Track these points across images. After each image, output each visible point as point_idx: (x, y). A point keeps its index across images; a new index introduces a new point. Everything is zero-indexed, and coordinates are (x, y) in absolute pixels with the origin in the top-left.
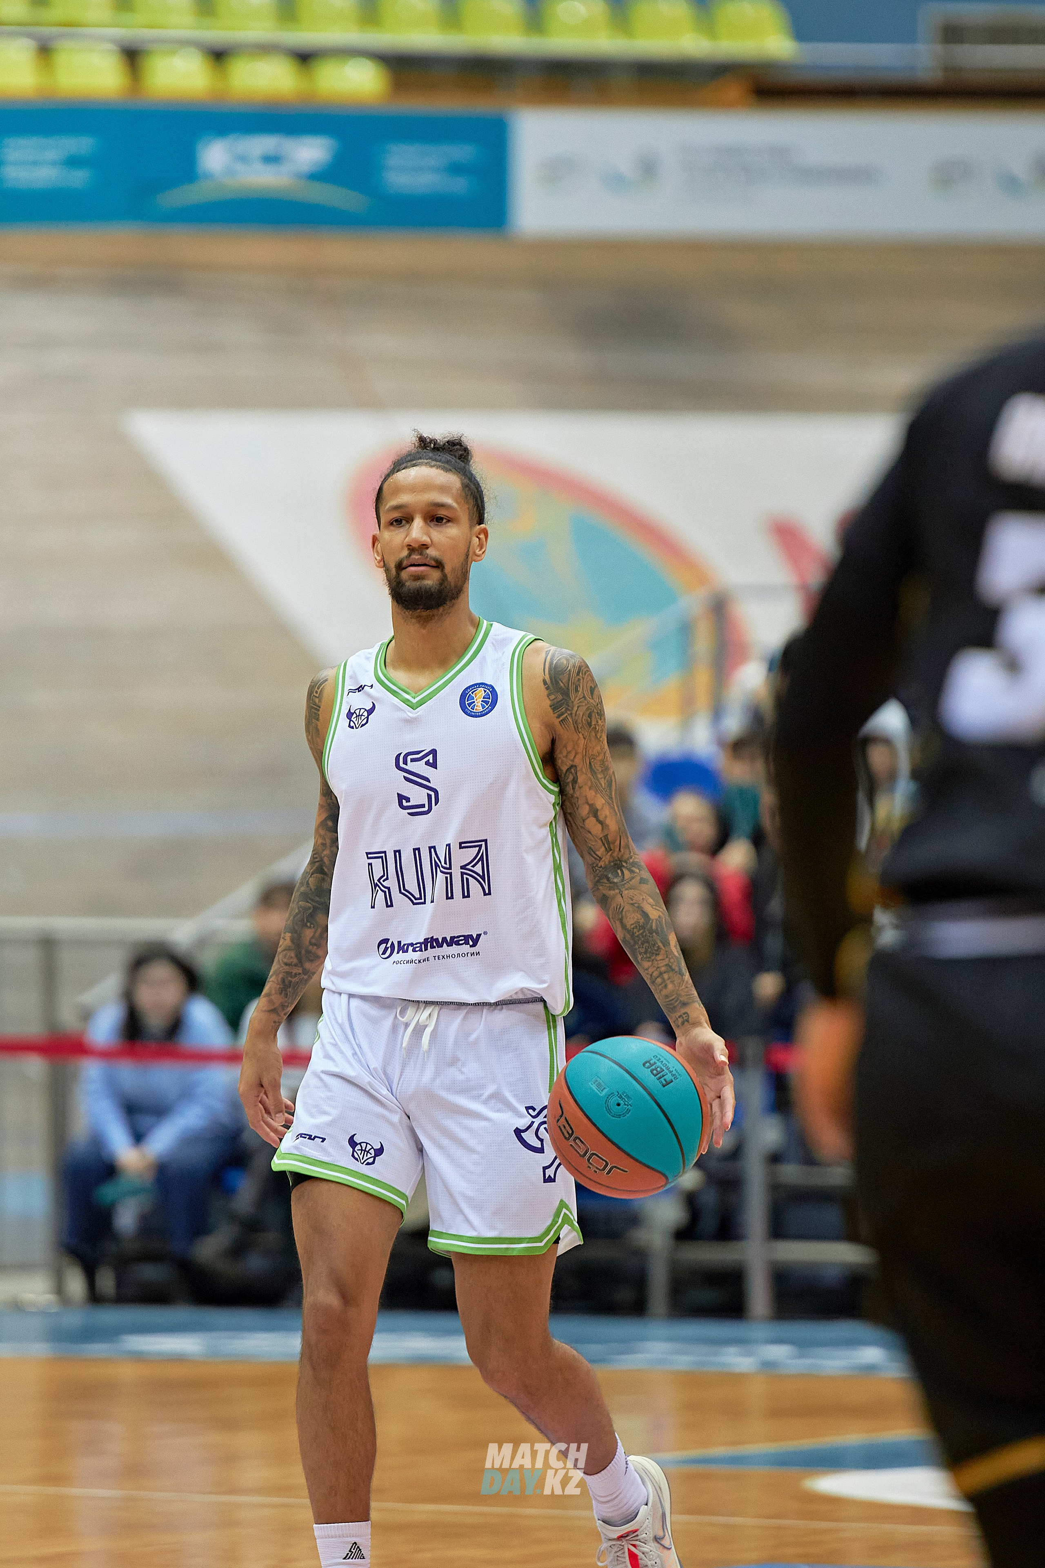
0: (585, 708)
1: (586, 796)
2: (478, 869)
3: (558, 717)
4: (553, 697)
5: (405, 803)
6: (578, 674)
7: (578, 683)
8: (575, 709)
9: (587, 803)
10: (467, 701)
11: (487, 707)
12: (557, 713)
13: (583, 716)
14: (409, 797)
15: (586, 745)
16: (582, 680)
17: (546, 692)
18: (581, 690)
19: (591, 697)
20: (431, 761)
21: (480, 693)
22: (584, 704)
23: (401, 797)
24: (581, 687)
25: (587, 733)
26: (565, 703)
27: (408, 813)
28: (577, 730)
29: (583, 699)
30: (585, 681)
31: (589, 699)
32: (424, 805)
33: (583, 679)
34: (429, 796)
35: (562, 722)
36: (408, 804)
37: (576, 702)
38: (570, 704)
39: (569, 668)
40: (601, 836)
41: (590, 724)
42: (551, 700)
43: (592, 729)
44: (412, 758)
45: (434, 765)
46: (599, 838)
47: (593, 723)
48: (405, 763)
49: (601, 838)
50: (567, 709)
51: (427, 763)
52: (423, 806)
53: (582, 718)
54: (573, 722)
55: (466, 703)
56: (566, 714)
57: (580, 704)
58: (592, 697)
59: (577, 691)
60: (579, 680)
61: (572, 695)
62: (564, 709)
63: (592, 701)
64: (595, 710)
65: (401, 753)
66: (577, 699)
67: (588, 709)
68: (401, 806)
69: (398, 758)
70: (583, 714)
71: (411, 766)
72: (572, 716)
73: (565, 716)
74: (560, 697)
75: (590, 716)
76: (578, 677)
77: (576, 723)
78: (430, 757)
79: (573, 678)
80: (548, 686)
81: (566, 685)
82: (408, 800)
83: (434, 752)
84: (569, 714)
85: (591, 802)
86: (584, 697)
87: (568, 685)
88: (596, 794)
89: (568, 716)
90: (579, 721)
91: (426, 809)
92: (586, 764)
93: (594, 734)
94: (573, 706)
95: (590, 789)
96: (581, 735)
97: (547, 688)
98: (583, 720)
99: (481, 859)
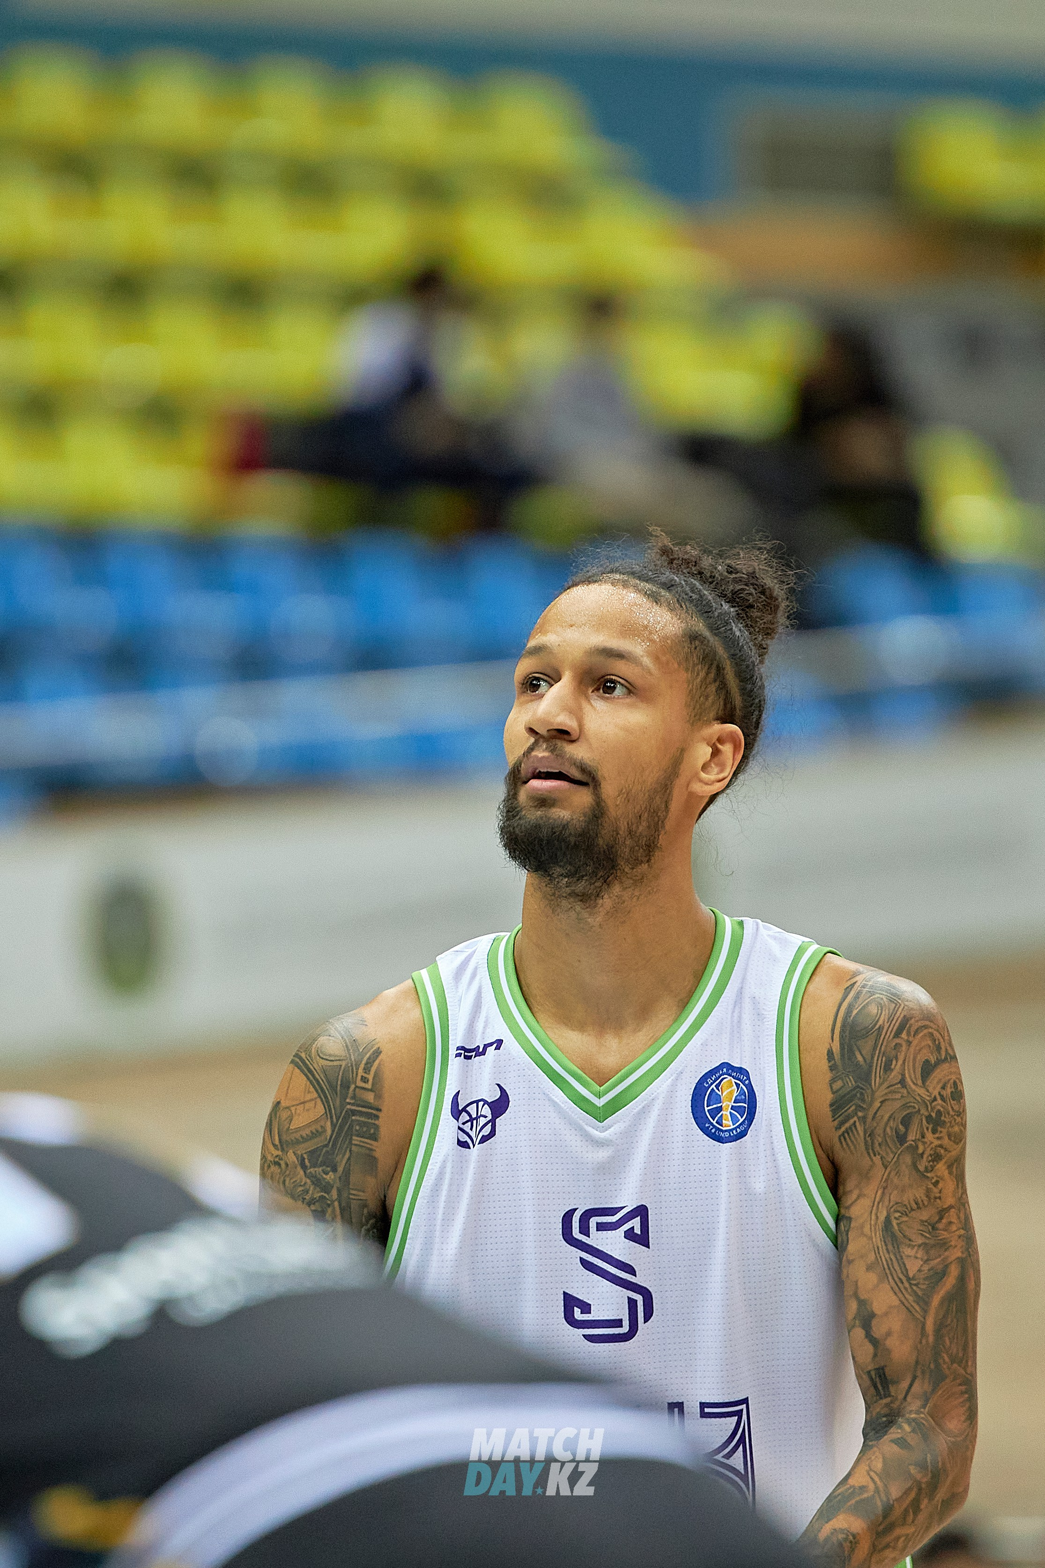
0: (898, 1104)
1: (857, 1282)
2: (737, 1460)
3: (838, 1128)
4: (838, 1084)
5: (578, 1314)
6: (898, 1034)
7: (894, 1052)
8: (877, 1104)
9: (856, 1295)
10: (707, 1107)
11: (741, 1120)
12: (839, 1119)
13: (889, 1120)
14: (589, 1302)
15: (886, 1180)
16: (904, 1048)
17: (829, 1076)
18: (898, 1067)
19: (920, 1082)
20: (638, 1231)
21: (729, 1091)
22: (898, 1096)
23: (570, 1302)
24: (900, 1062)
25: (892, 1156)
26: (858, 1095)
27: (584, 1336)
28: (870, 1148)
29: (899, 1085)
30: (912, 1050)
31: (913, 1087)
32: (621, 1320)
33: (909, 1043)
34: (632, 1303)
35: (848, 1134)
36: (586, 1317)
37: (880, 1094)
38: (868, 1099)
39: (880, 1022)
40: (870, 1368)
41: (901, 1139)
42: (833, 1093)
43: (908, 1147)
44: (599, 1221)
45: (642, 1239)
46: (865, 1371)
47: (911, 1137)
48: (585, 1231)
49: (869, 1372)
50: (859, 1108)
51: (630, 1235)
52: (618, 1323)
53: (887, 1124)
54: (865, 1135)
55: (706, 1109)
56: (855, 1118)
57: (890, 1096)
58: (924, 1082)
59: (888, 1068)
60: (897, 1046)
61: (876, 1081)
62: (853, 1108)
63: (922, 1091)
64: (923, 1111)
65: (575, 1210)
66: (886, 1085)
67: (905, 1106)
68: (569, 1318)
69: (567, 1218)
70: (890, 1117)
71: (597, 1239)
72: (865, 1123)
73: (852, 1121)
74: (851, 1083)
75: (906, 1121)
76: (897, 1041)
77: (871, 1134)
78: (636, 1223)
79: (884, 1044)
80: (835, 1064)
81: (868, 1058)
82: (586, 1308)
83: (641, 1212)
84: (859, 1118)
85: (863, 1296)
86: (902, 1082)
87: (872, 1058)
88: (881, 1281)
89: (857, 1124)
90: (879, 1131)
91: (625, 1329)
92: (877, 1218)
93: (908, 1159)
94: (872, 1101)
95: (869, 1268)
96: (877, 1160)
97: (832, 1068)
98: (888, 1129)
99: (742, 1440)
